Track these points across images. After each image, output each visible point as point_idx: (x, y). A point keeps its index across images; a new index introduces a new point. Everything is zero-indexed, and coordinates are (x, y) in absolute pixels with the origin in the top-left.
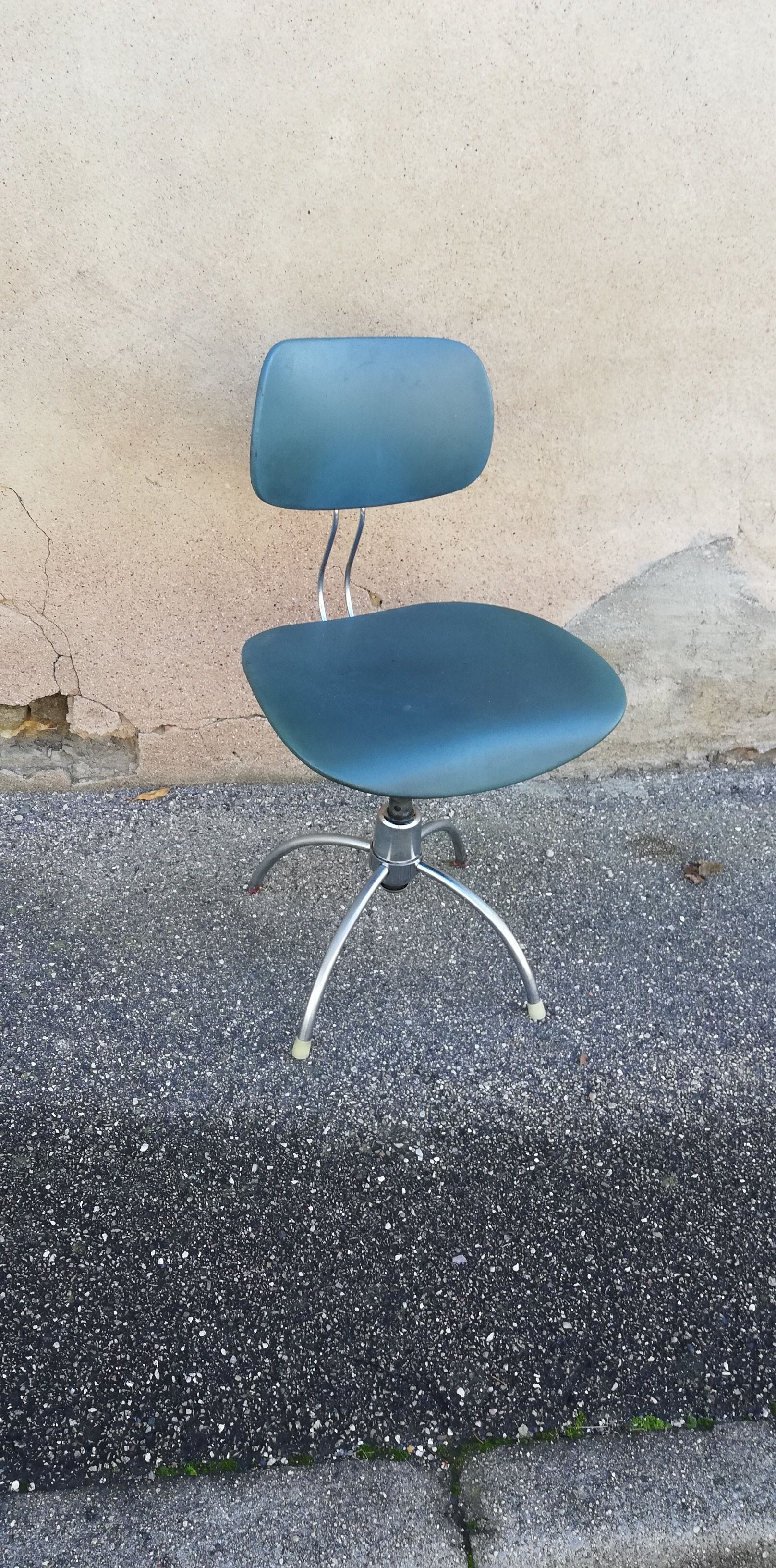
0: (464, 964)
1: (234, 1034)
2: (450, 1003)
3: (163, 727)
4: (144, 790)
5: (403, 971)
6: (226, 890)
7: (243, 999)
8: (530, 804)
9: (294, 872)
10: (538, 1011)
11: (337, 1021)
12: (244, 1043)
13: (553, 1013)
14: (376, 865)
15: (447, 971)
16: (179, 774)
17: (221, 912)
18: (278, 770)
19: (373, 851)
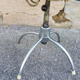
0: (58, 61)
1: (6, 72)
2: (54, 69)
3: (7, 14)
4: (4, 25)
5: (45, 61)
6: (14, 43)
7: (10, 64)
8: (73, 33)
9: (27, 41)
10: (74, 73)
11: (29, 71)
12: (7, 74)
13: (77, 73)
14: (40, 37)
15: (54, 62)
16: (11, 23)
17: (11, 46)
18: (28, 24)
19: (40, 35)
